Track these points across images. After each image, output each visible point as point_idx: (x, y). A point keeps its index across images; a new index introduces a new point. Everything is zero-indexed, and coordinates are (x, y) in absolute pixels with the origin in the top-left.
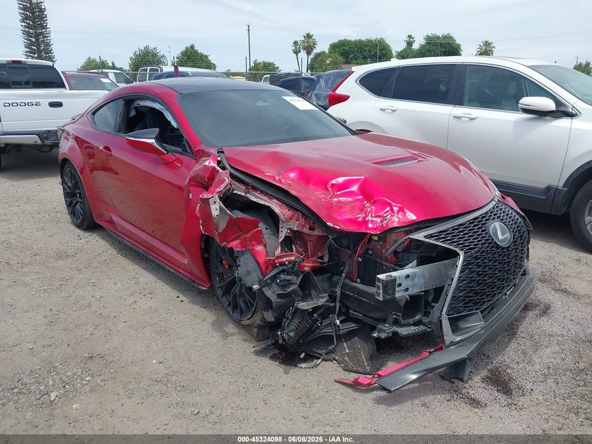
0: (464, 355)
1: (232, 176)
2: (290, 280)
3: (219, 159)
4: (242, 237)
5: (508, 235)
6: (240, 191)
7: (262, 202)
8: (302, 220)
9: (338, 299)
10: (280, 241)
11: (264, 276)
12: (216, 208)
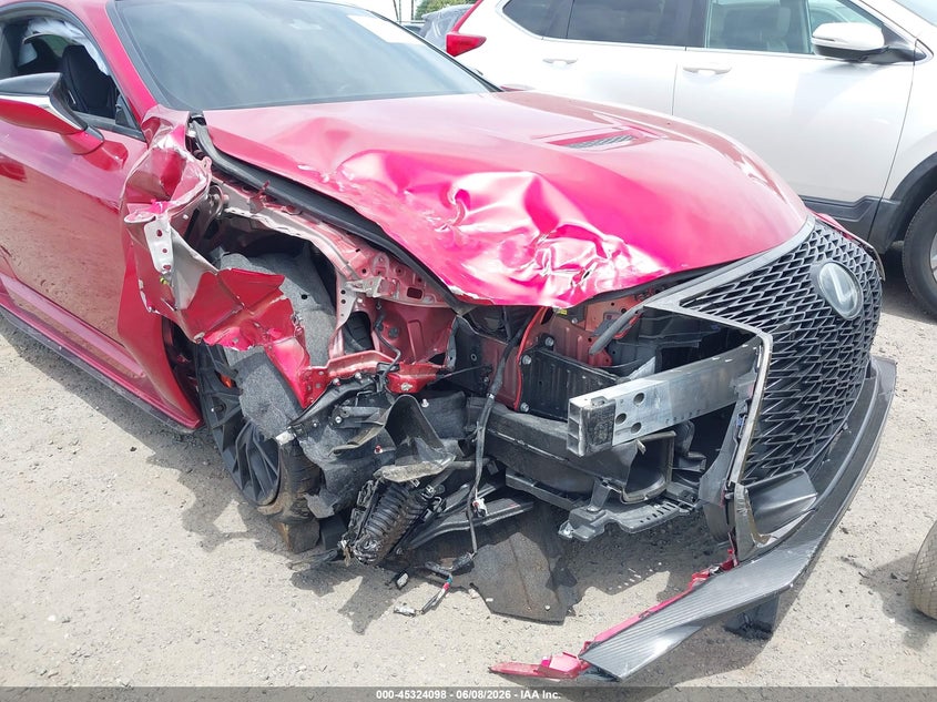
0: (787, 582)
1: (216, 169)
2: (368, 417)
3: (192, 134)
4: (243, 318)
5: (853, 292)
6: (239, 205)
7: (292, 232)
8: (391, 272)
9: (480, 450)
10: (342, 321)
11: (305, 410)
12: (162, 247)
